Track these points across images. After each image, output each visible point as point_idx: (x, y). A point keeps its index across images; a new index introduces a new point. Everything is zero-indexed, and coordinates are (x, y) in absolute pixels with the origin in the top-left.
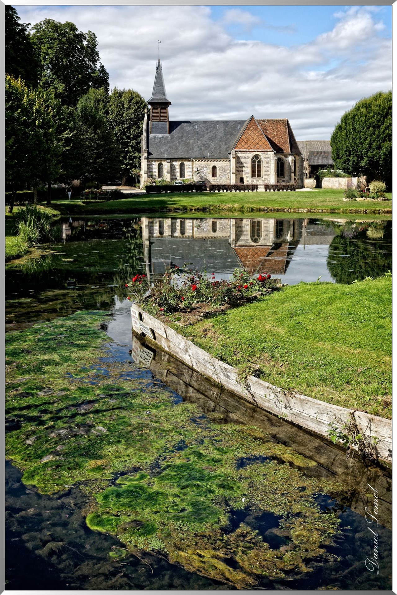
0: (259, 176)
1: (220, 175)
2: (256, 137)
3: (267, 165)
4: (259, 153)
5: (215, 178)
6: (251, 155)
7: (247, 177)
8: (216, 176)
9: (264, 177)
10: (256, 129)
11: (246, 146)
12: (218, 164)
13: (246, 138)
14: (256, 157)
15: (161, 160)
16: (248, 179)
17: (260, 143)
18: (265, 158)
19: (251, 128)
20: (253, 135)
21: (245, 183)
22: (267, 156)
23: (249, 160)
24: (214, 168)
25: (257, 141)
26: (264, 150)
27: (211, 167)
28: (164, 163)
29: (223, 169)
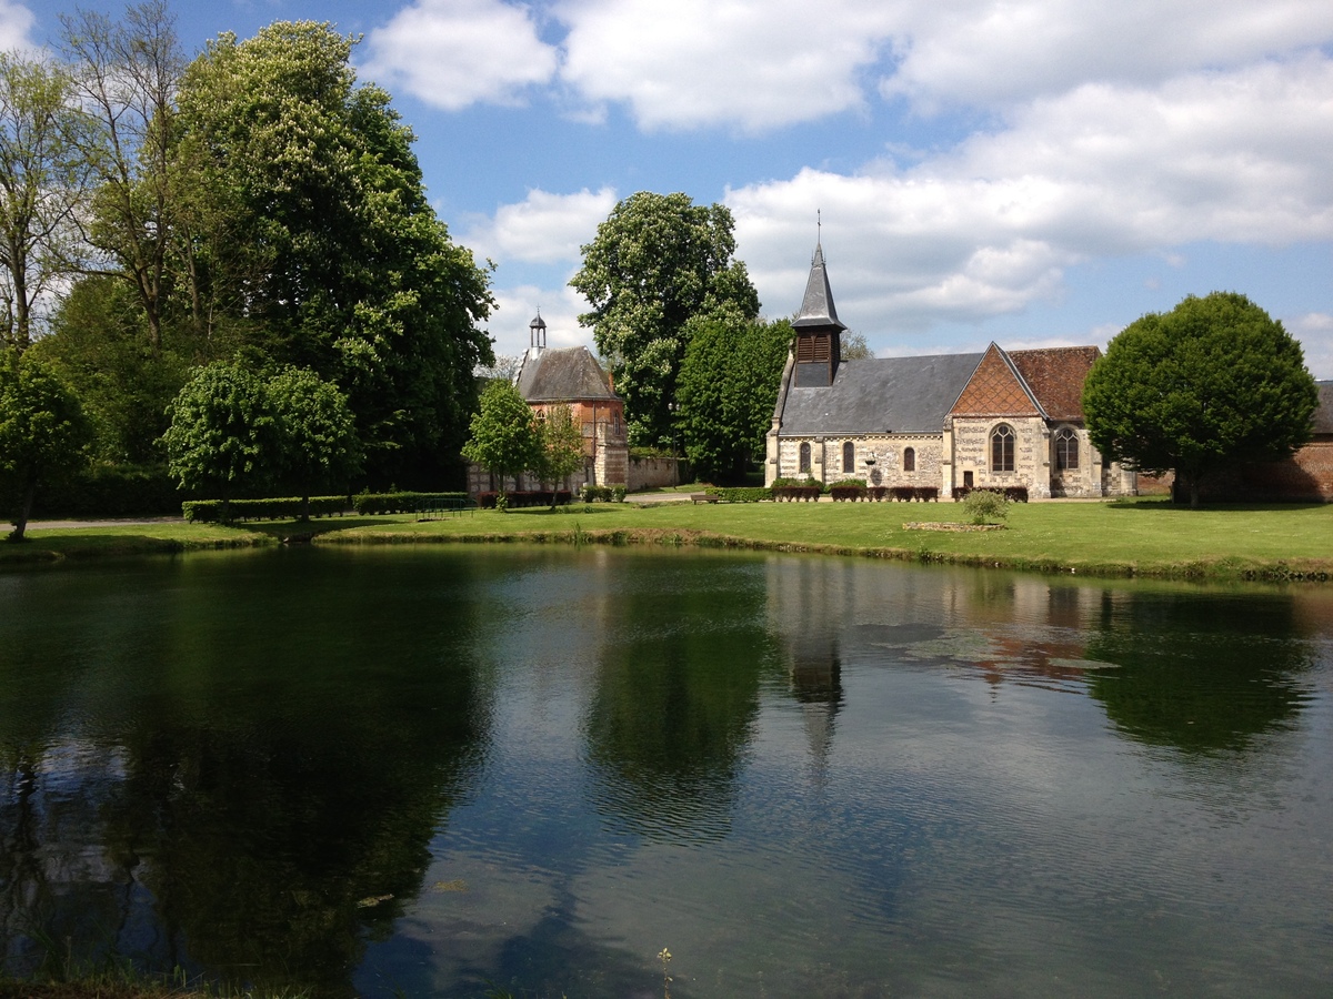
0: (1010, 467)
1: (921, 466)
2: (1000, 387)
3: (1027, 446)
4: (1006, 420)
5: (912, 473)
6: (989, 425)
7: (981, 472)
8: (913, 469)
9: (1020, 471)
10: (1000, 371)
11: (978, 406)
12: (918, 444)
13: (979, 389)
14: (1003, 428)
15: (805, 438)
16: (983, 476)
17: (1011, 400)
18: (1023, 431)
19: (990, 370)
20: (993, 382)
21: (976, 484)
22: (1026, 426)
23: (985, 436)
24: (909, 452)
25: (1004, 395)
26: (1019, 414)
27: (902, 450)
28: (811, 443)
29: (929, 456)
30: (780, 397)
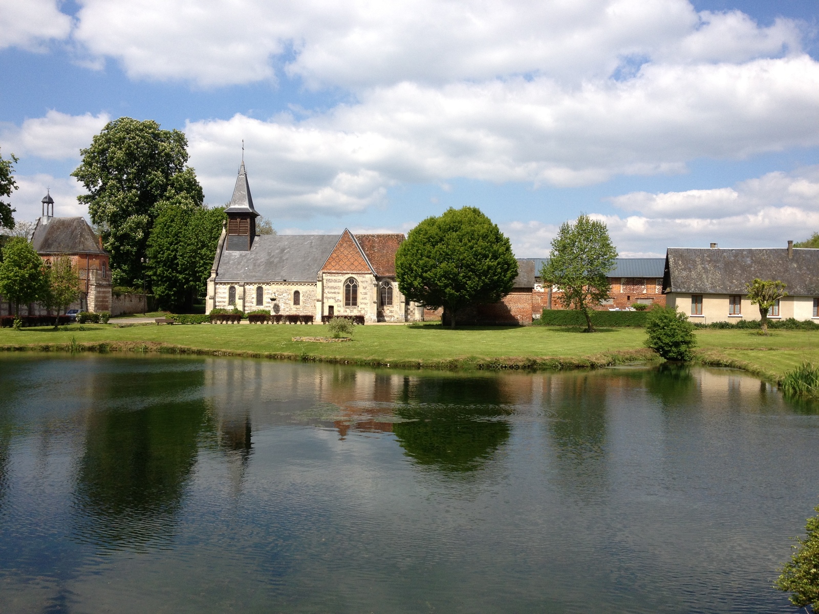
0: (355, 304)
1: (304, 302)
2: (350, 256)
3: (364, 291)
4: (353, 276)
5: (298, 306)
6: (343, 278)
7: (338, 306)
8: (299, 304)
9: (361, 306)
10: (350, 246)
11: (337, 267)
12: (302, 289)
13: (338, 256)
14: (351, 280)
15: (232, 283)
16: (339, 309)
17: (356, 263)
18: (362, 282)
19: (344, 245)
20: (346, 252)
21: (336, 313)
22: (364, 279)
23: (341, 285)
24: (297, 293)
25: (352, 260)
26: (360, 272)
27: (293, 292)
28: (236, 286)
29: (309, 296)
30: (217, 257)
